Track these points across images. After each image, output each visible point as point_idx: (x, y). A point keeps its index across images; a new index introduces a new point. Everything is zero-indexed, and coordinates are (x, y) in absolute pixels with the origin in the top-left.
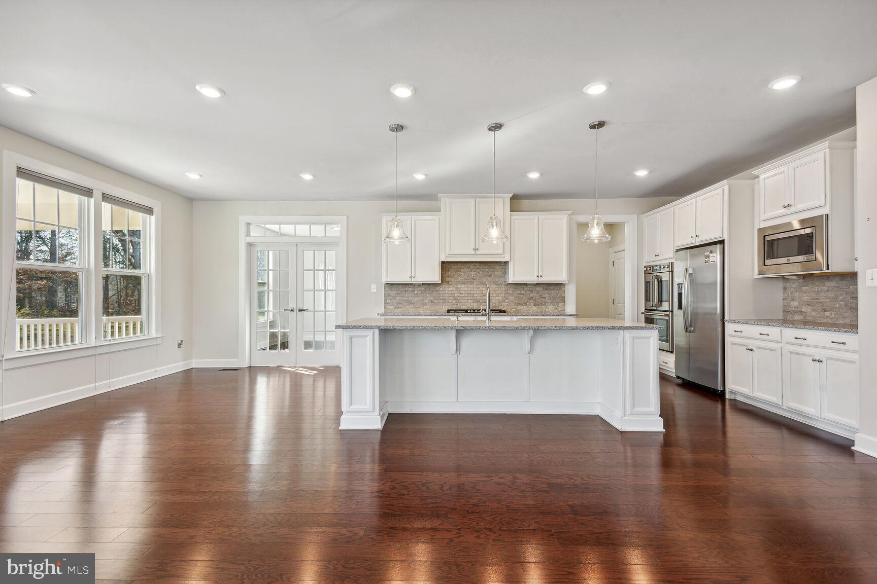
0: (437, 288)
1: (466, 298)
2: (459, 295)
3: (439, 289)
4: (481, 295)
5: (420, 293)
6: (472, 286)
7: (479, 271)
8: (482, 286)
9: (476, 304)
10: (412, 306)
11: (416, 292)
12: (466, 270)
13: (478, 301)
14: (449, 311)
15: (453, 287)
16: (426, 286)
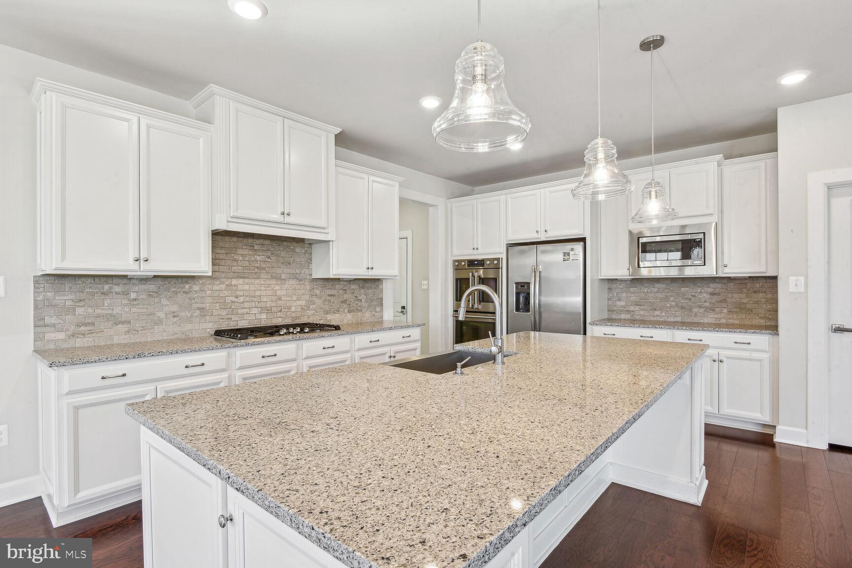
0: (187, 286)
1: (246, 305)
2: (234, 299)
3: (190, 287)
4: (274, 298)
5: (144, 296)
6: (257, 281)
7: (269, 254)
8: (274, 282)
9: (264, 316)
10: (122, 328)
11: (133, 296)
12: (246, 252)
13: (268, 310)
14: (219, 333)
15: (223, 283)
16: (160, 282)
